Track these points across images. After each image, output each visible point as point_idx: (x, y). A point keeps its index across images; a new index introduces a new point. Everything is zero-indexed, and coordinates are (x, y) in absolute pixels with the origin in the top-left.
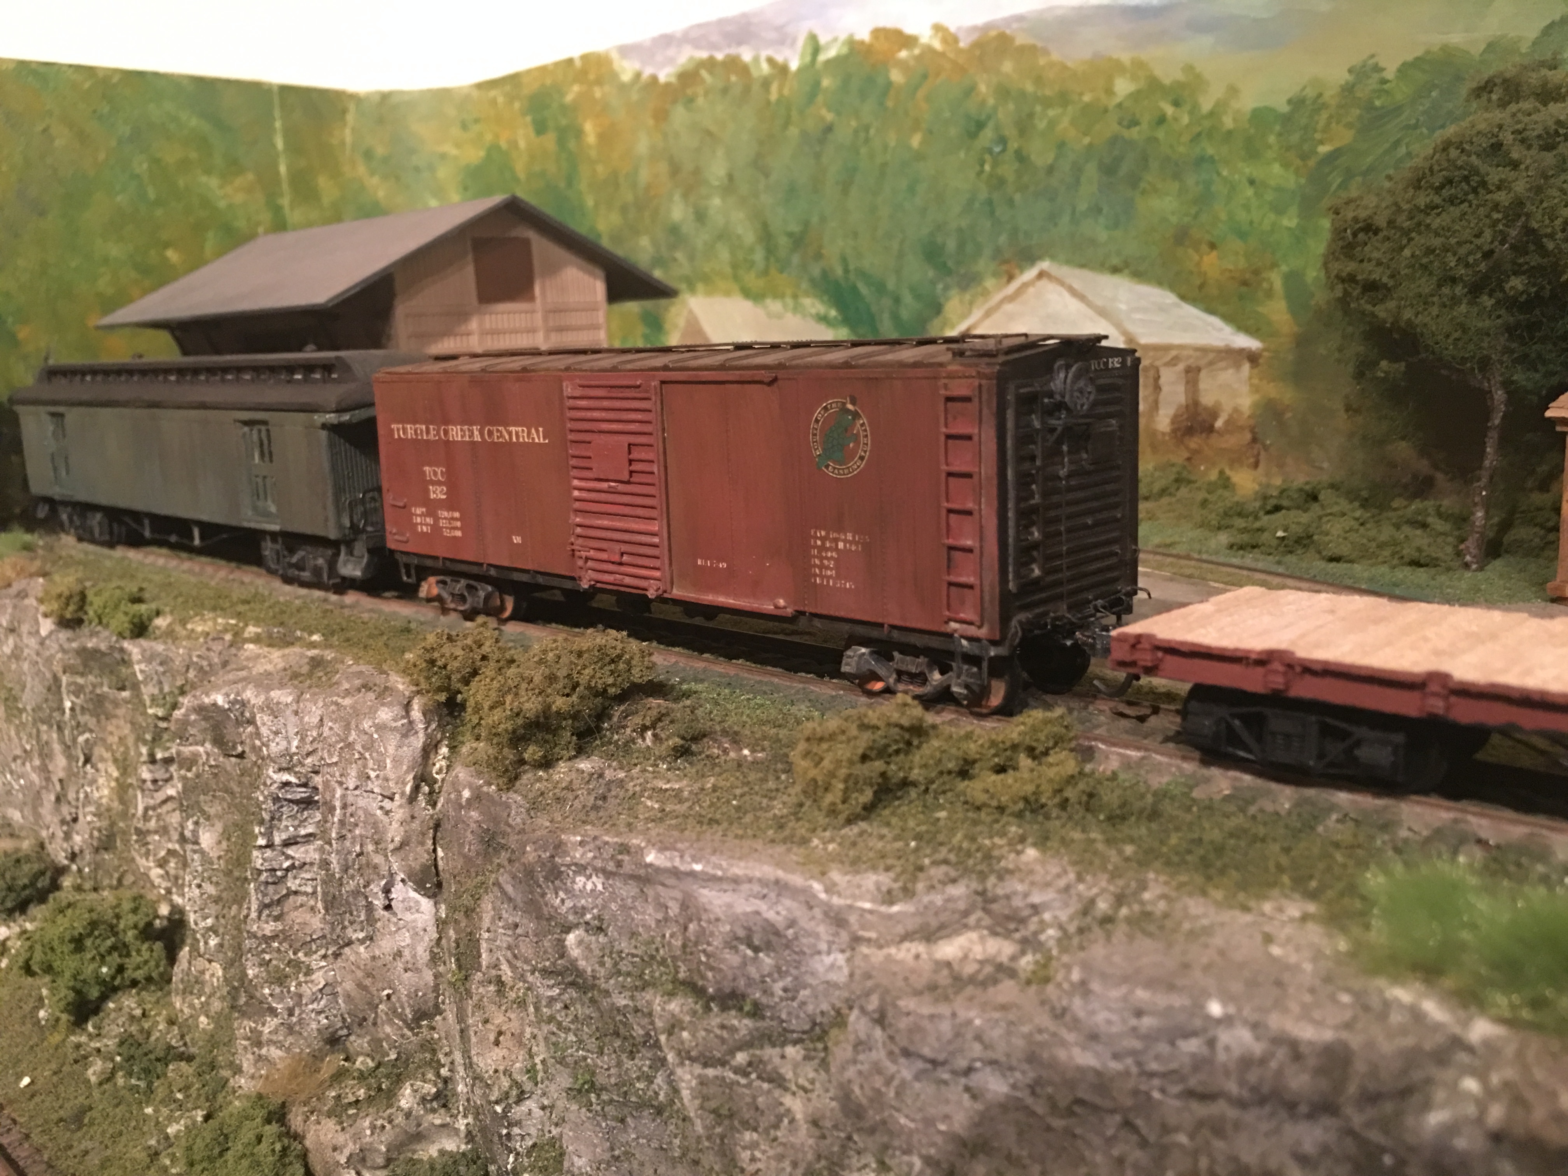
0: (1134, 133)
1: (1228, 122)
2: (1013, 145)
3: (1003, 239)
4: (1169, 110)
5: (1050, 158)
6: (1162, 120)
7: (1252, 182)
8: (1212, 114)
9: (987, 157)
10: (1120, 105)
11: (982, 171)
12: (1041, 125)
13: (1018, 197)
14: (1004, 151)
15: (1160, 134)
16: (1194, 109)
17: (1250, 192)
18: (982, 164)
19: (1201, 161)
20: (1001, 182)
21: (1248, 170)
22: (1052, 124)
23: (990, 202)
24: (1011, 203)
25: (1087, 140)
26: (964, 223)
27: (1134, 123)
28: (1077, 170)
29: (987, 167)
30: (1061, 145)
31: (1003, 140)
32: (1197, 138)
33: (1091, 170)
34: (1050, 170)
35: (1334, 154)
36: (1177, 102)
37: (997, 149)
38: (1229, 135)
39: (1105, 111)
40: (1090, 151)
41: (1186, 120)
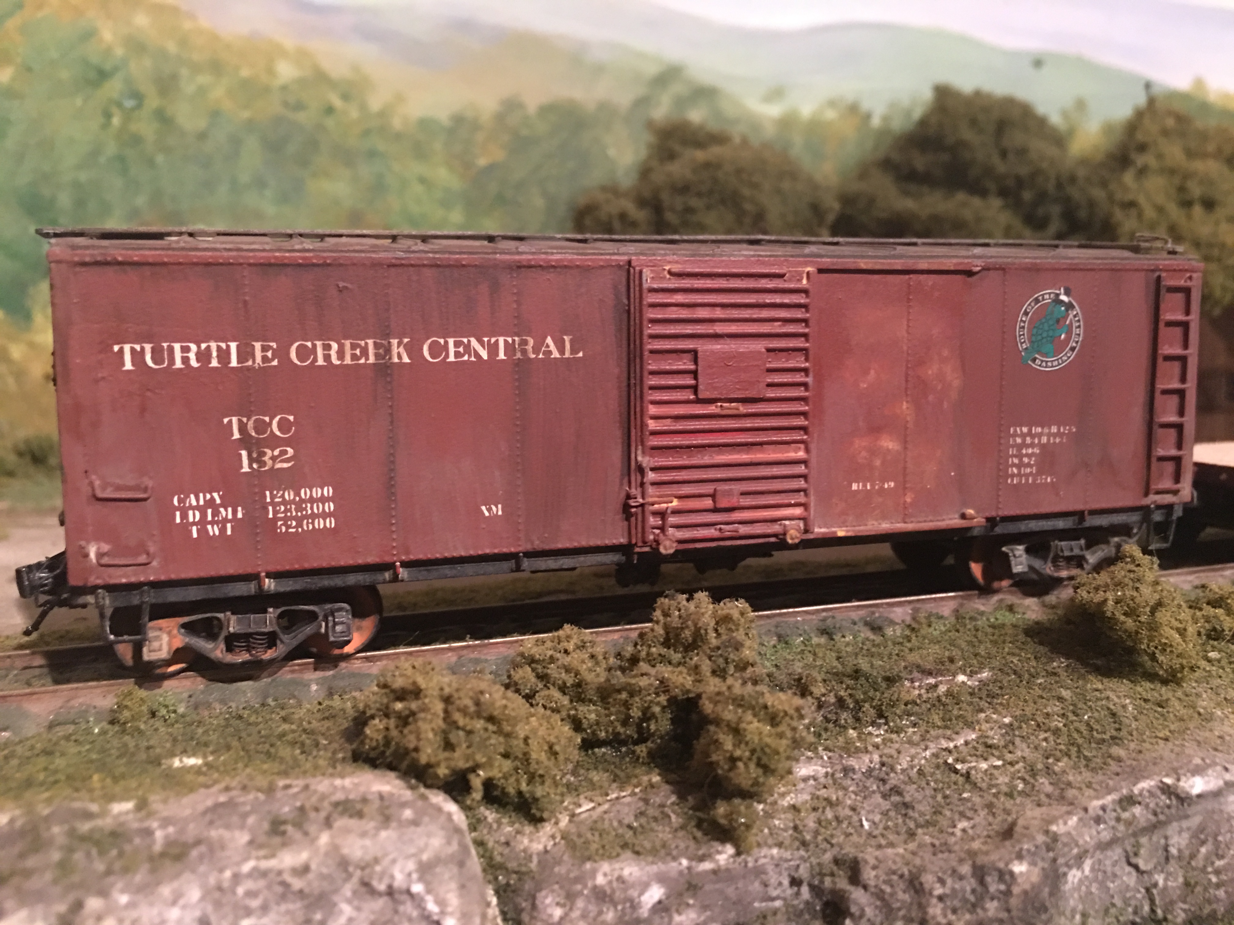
0: (301, 117)
1: (397, 123)
2: (153, 102)
3: (141, 201)
4: (337, 102)
5: (202, 124)
6: (330, 110)
7: (422, 180)
8: (383, 114)
9: (115, 110)
10: (284, 88)
11: (106, 125)
12: (189, 88)
13: (160, 159)
14: (139, 106)
15: (330, 123)
16: (363, 107)
17: (419, 189)
18: (108, 116)
19: (372, 154)
20: (136, 140)
21: (417, 168)
22: (202, 91)
23: (121, 159)
24: (151, 163)
25: (246, 114)
26: (83, 176)
27: (299, 106)
28: (236, 142)
29: (116, 121)
30: (215, 114)
31: (137, 96)
32: (367, 133)
33: (253, 144)
34: (202, 136)
35: (491, 168)
36: (346, 97)
37: (129, 103)
38: (398, 137)
39: (267, 90)
40: (250, 125)
41: (354, 114)
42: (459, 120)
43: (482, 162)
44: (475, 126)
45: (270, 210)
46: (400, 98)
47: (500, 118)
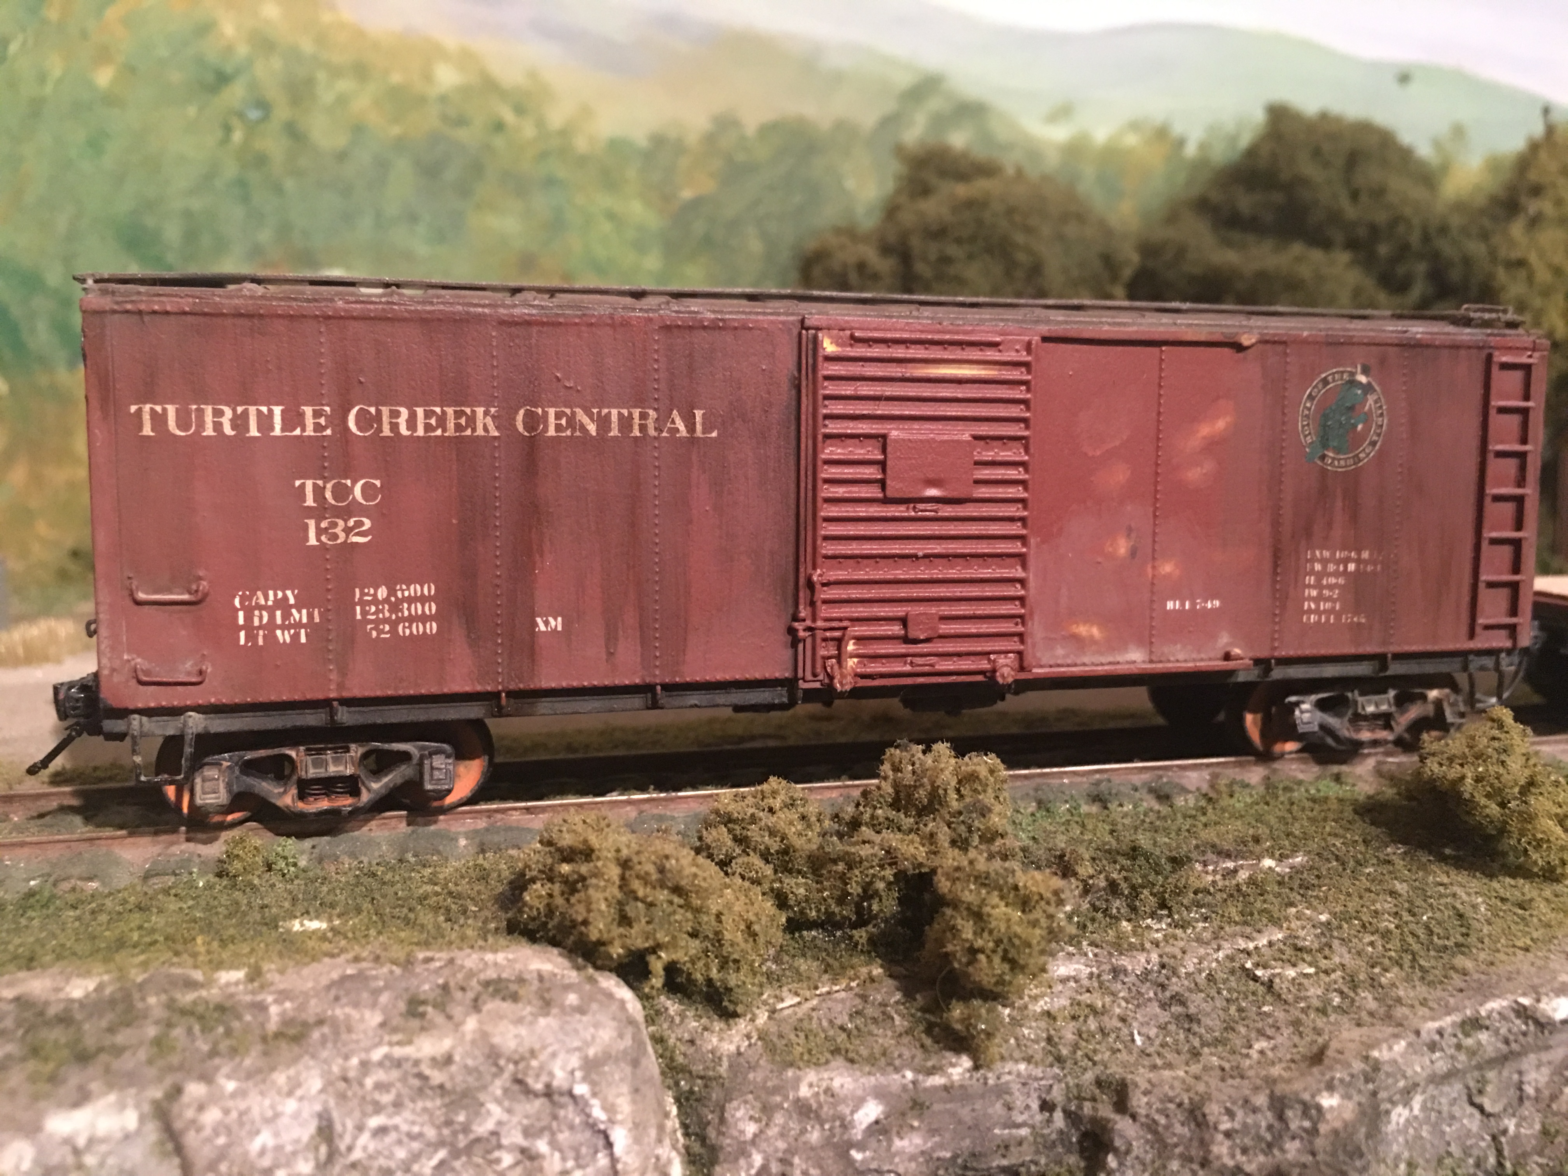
0: (462, 134)
1: (581, 144)
2: (282, 113)
3: (265, 236)
4: (508, 116)
5: (341, 141)
6: (499, 127)
7: (611, 216)
8: (565, 133)
9: (235, 122)
10: (443, 99)
11: (226, 139)
12: (326, 96)
13: (289, 184)
14: (266, 118)
15: (499, 142)
16: (540, 123)
17: (607, 227)
18: (228, 129)
19: (550, 182)
20: (261, 161)
21: (605, 201)
22: (342, 101)
23: (241, 183)
24: (278, 189)
25: (396, 130)
26: (196, 204)
27: (461, 121)
28: (382, 165)
29: (237, 136)
30: (358, 130)
31: (264, 106)
32: (544, 156)
33: (403, 167)
34: (342, 156)
35: (696, 204)
36: (520, 110)
37: (254, 115)
38: (582, 161)
39: (421, 100)
40: (400, 145)
41: (529, 131)
42: (659, 141)
43: (687, 194)
44: (679, 147)
45: (422, 249)
46: (586, 112)
47: (710, 139)
